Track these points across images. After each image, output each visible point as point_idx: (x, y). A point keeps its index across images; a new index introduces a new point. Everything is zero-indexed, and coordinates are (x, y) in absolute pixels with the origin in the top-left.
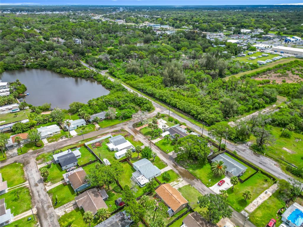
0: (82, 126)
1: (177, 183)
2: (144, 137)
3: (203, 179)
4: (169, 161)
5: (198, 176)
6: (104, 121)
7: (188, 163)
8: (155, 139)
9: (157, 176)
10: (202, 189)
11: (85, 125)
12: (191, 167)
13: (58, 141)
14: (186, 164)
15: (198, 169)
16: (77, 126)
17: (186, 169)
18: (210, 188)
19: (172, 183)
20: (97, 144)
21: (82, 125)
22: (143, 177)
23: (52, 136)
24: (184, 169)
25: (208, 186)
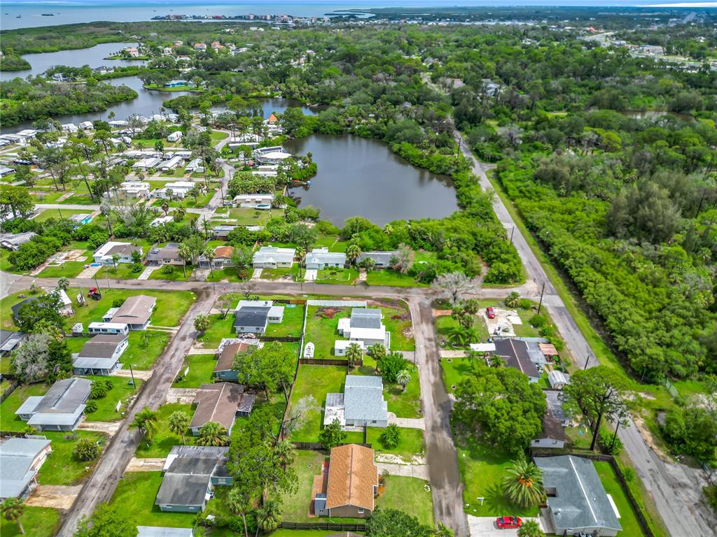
0: (335, 266)
1: (403, 463)
2: (432, 336)
3: (473, 488)
4: (435, 411)
5: (468, 476)
6: (382, 272)
7: (472, 436)
8: (453, 349)
9: (374, 425)
10: (448, 508)
11: (341, 267)
12: (472, 449)
13: (276, 281)
14: (469, 434)
15: (485, 463)
16: (327, 264)
17: (456, 445)
18: (470, 516)
19: (391, 455)
20: (330, 311)
21: (337, 264)
22: (339, 412)
23: (275, 267)
24: (452, 443)
25: (467, 511)
